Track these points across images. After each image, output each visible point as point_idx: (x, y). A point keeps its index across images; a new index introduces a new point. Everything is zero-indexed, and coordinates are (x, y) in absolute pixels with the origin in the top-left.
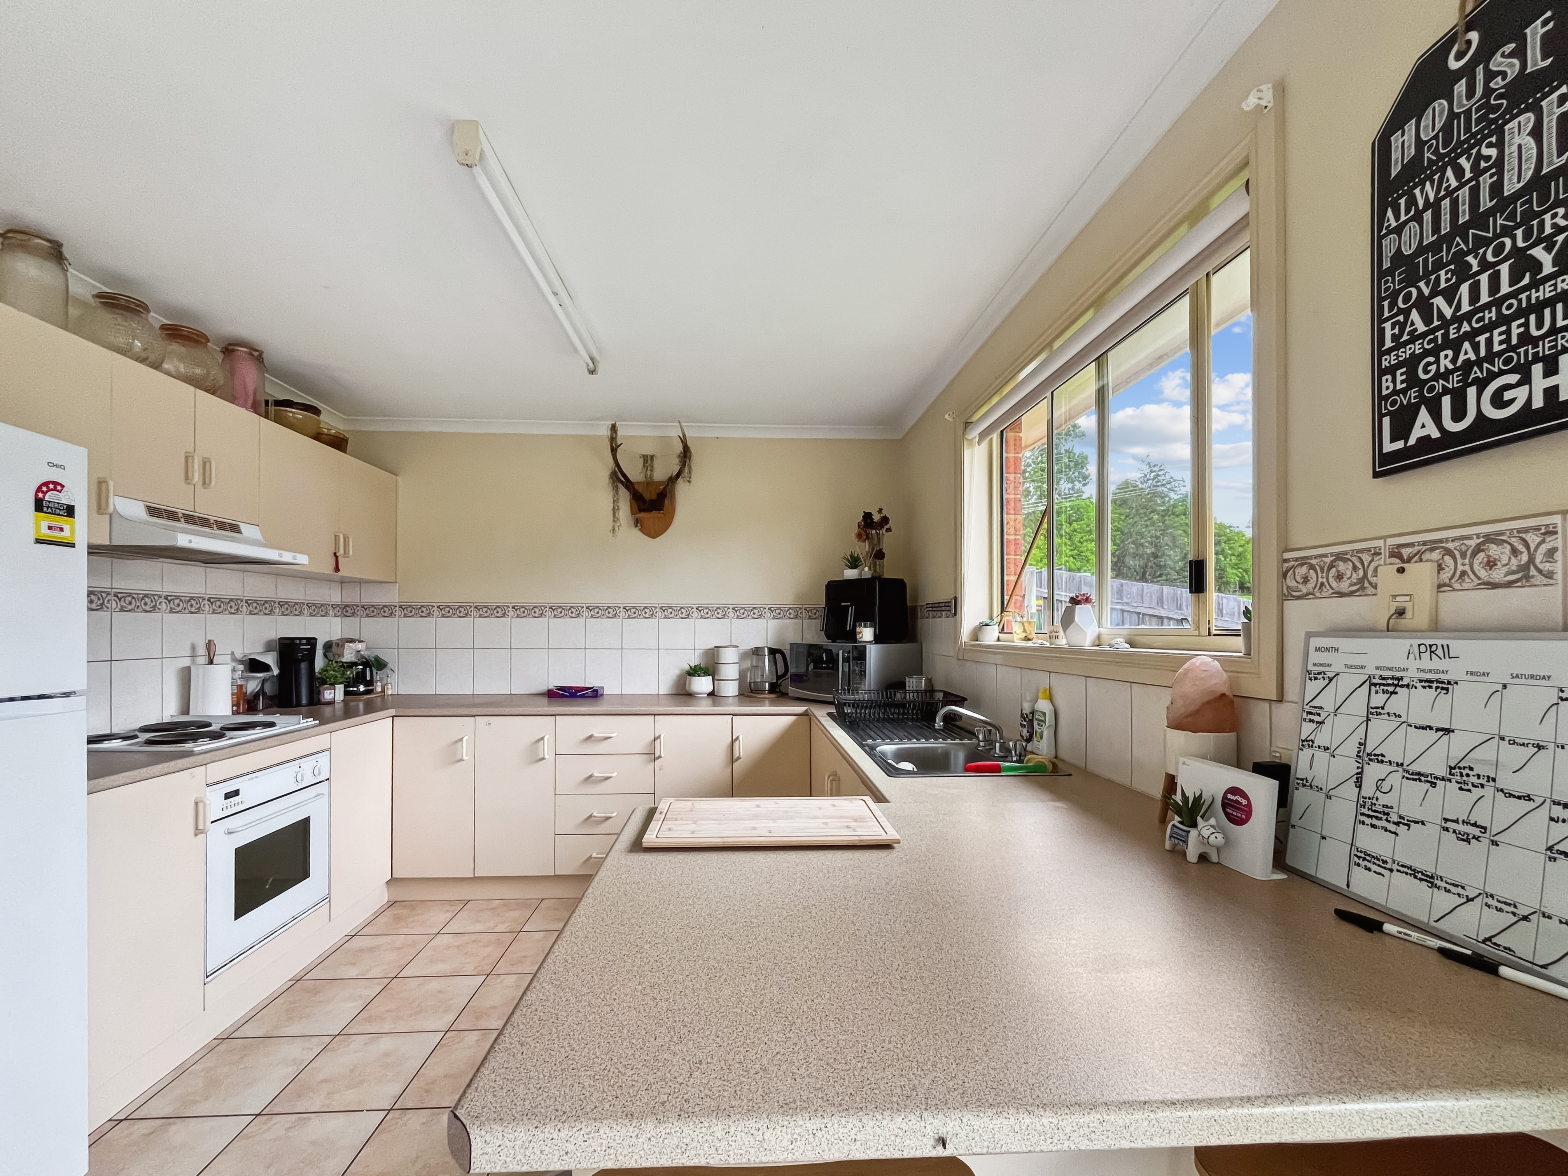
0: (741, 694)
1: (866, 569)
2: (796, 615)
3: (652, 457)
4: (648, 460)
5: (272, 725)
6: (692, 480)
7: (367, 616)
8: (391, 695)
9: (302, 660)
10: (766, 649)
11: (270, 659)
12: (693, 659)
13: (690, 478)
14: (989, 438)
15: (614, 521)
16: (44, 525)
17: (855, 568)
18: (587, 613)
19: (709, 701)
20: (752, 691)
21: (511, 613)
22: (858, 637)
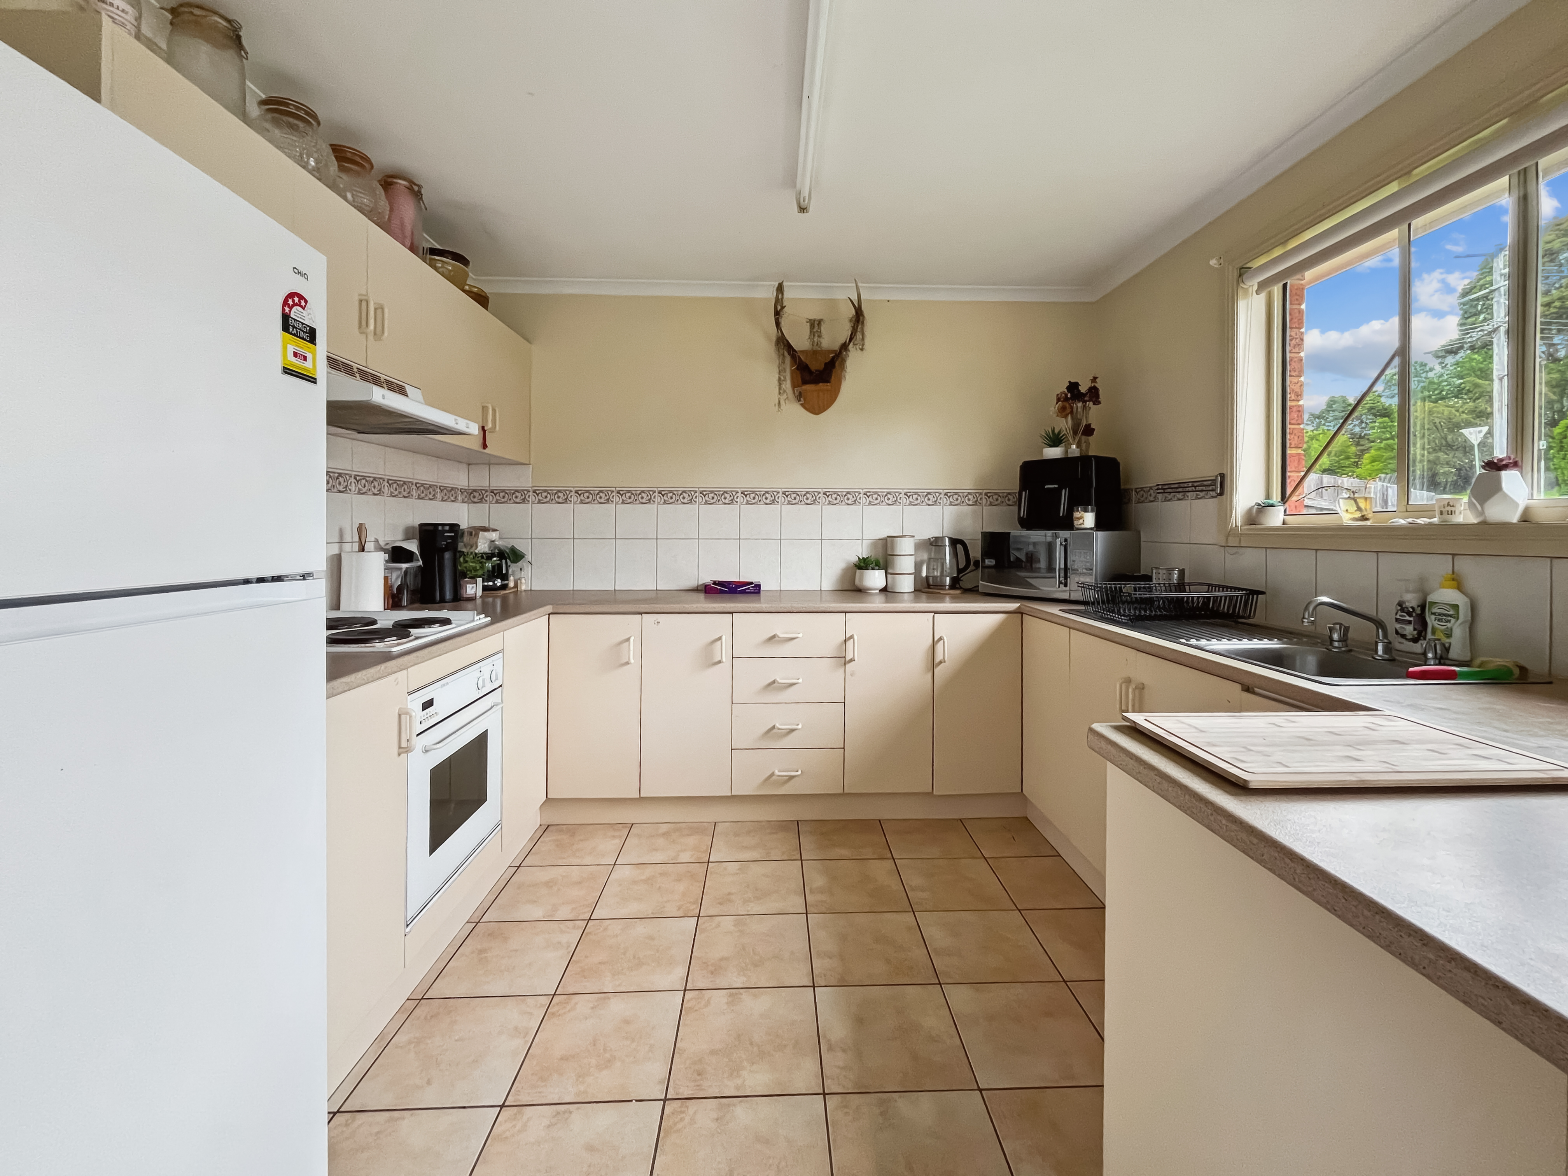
0: (917, 590)
1: (1074, 447)
2: (976, 501)
3: (820, 322)
4: (815, 325)
5: (446, 622)
6: (866, 347)
7: (497, 502)
8: (525, 590)
9: (447, 549)
10: (947, 539)
11: (413, 546)
12: (862, 551)
13: (863, 345)
14: (1269, 289)
15: (780, 393)
16: (291, 349)
17: (1057, 446)
18: (742, 498)
19: (882, 597)
20: (929, 586)
21: (658, 499)
22: (1076, 523)
